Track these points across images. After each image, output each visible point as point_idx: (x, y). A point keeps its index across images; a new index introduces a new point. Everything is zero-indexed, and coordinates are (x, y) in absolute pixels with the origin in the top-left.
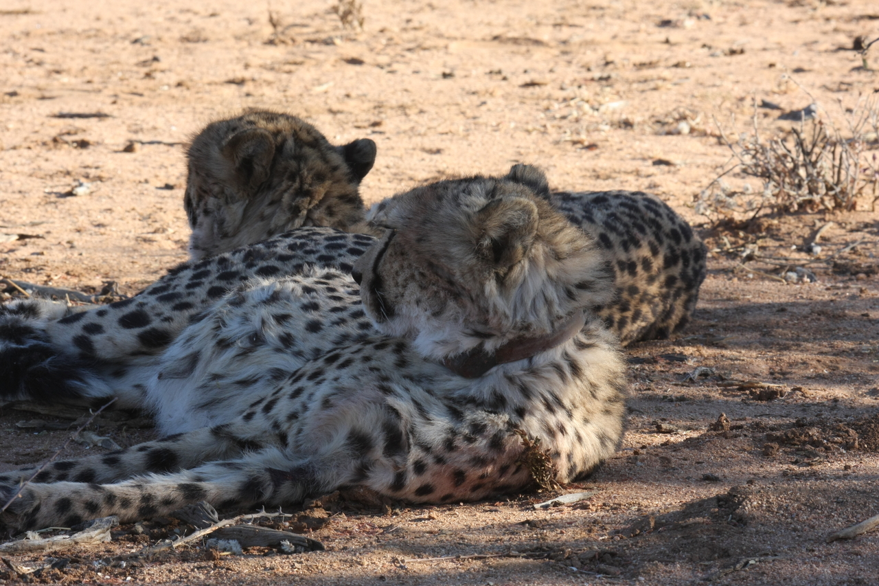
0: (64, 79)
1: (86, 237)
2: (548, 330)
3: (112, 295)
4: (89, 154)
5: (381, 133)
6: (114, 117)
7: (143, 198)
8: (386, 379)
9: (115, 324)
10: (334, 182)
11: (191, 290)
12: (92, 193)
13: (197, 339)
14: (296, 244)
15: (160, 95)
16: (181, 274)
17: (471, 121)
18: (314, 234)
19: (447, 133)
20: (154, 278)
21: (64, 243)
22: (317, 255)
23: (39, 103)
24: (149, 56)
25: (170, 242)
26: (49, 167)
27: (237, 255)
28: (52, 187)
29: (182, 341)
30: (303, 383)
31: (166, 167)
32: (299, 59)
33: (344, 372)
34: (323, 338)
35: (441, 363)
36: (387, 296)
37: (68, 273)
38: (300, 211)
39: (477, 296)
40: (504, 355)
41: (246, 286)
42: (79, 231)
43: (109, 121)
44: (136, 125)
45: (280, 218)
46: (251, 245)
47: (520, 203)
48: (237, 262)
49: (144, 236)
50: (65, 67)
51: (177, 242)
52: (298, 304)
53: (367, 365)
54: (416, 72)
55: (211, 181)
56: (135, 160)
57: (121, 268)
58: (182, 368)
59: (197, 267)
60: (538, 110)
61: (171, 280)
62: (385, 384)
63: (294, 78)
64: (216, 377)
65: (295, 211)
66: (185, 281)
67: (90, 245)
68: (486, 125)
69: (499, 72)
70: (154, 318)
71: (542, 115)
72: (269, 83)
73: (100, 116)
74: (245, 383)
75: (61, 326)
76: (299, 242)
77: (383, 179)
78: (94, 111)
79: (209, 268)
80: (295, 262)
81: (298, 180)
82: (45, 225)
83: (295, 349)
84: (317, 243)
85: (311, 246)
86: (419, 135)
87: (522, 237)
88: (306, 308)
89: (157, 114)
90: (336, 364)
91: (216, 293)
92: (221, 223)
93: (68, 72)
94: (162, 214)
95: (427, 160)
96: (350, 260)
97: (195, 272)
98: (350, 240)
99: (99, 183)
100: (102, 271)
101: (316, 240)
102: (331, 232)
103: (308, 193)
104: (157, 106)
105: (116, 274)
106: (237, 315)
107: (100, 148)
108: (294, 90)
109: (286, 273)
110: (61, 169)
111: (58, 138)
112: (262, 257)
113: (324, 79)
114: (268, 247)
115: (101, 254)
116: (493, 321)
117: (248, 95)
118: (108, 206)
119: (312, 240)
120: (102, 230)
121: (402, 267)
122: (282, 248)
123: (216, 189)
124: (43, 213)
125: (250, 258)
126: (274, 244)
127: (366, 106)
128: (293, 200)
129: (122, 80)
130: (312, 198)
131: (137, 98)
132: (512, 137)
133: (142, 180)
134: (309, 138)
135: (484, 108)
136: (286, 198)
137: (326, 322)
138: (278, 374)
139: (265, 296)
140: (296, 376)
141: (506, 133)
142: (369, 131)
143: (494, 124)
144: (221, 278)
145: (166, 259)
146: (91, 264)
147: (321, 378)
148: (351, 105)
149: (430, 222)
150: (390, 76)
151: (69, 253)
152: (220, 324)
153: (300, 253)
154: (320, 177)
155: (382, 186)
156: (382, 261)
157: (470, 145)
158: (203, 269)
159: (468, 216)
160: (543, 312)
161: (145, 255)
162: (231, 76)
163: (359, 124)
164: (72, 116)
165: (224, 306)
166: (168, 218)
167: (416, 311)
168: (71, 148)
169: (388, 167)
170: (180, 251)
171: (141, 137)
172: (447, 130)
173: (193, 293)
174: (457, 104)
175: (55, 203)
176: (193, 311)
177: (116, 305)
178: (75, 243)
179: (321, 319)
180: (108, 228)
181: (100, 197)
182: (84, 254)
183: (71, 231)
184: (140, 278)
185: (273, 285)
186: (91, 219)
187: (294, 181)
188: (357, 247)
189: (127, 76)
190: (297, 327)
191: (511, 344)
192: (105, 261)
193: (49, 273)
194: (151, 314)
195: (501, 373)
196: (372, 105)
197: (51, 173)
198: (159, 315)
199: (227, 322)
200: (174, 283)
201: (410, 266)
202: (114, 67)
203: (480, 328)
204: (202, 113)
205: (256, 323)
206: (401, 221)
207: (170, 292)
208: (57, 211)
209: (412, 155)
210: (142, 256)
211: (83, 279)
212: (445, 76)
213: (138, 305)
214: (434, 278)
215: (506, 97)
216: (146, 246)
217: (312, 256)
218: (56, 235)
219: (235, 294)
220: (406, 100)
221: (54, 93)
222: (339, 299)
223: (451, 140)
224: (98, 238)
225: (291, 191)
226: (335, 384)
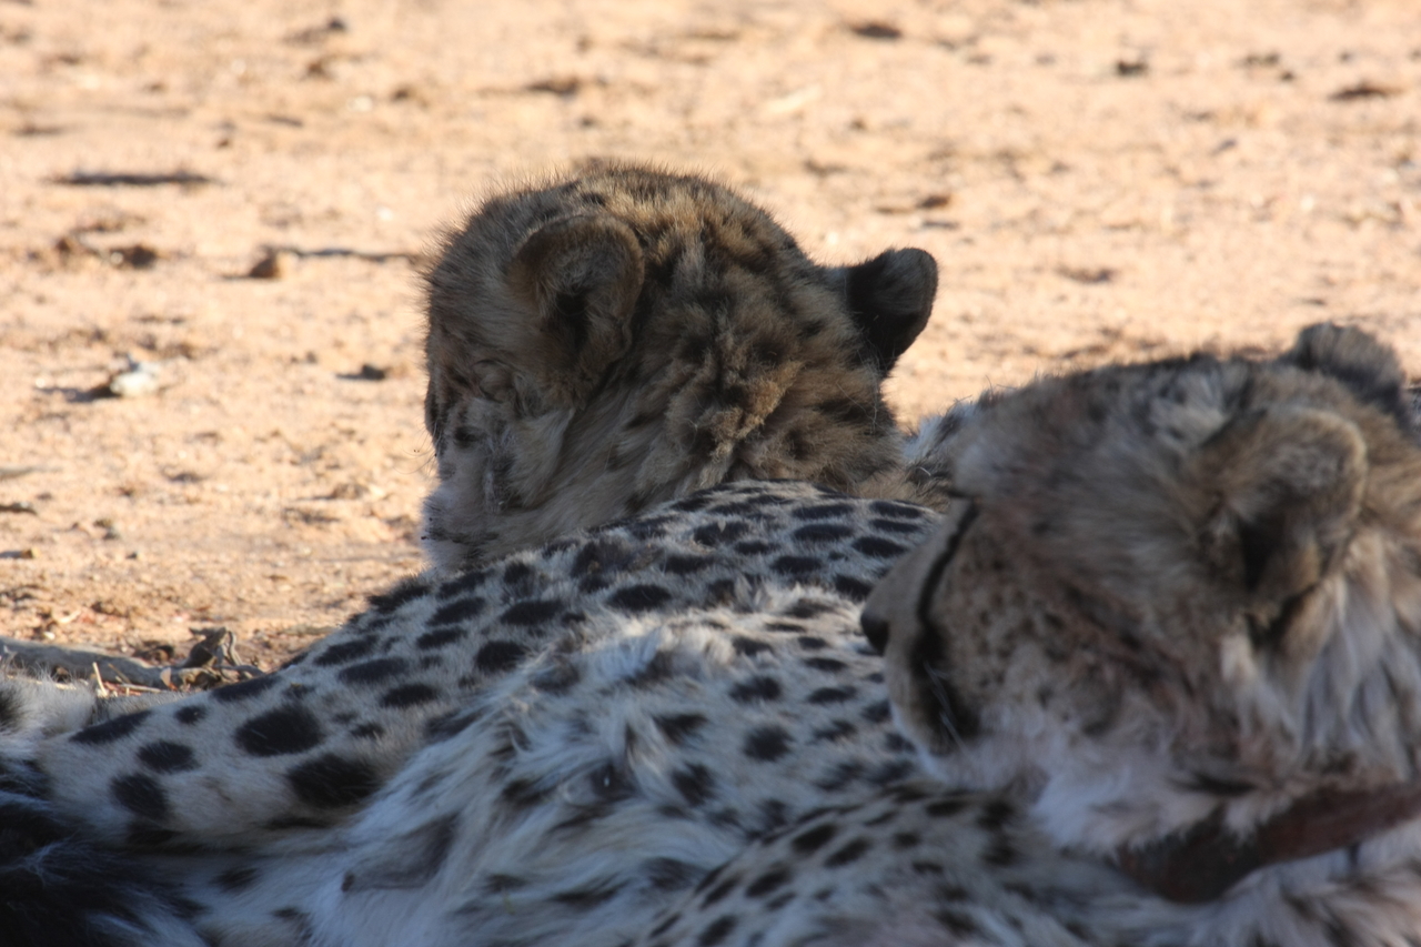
0: (88, 79)
1: (146, 509)
2: (1401, 773)
3: (217, 667)
4: (156, 284)
5: (949, 226)
6: (222, 184)
7: (301, 403)
8: (957, 894)
9: (227, 745)
10: (809, 366)
11: (433, 652)
12: (162, 390)
13: (449, 783)
14: (714, 527)
15: (347, 124)
16: (406, 609)
17: (1194, 193)
18: (766, 500)
19: (1126, 227)
20: (333, 621)
21: (87, 525)
22: (773, 557)
23: (19, 144)
24: (318, 18)
25: (374, 523)
26: (48, 320)
27: (557, 556)
28: (54, 374)
29: (408, 789)
30: (735, 903)
31: (364, 320)
32: (726, 24)
33: (847, 876)
34: (790, 774)
35: (1107, 862)
36: (958, 681)
37: (97, 608)
38: (713, 446)
39: (1203, 678)
40: (1278, 842)
41: (581, 637)
42: (127, 493)
43: (209, 195)
44: (283, 204)
45: (661, 463)
46: (594, 530)
47: (1315, 425)
48: (556, 577)
49: (304, 505)
50: (88, 46)
51: (393, 523)
52: (723, 686)
53: (907, 857)
54: (1045, 60)
55: (478, 354)
56: (280, 300)
57: (243, 593)
58: (408, 861)
59: (448, 590)
60: (1379, 163)
61: (377, 624)
62: (957, 908)
63: (712, 77)
64: (501, 883)
65: (702, 445)
66: (417, 629)
67: (158, 531)
68: (1236, 203)
69: (1272, 59)
70: (331, 727)
71: (1389, 176)
72: (644, 92)
73: (185, 179)
74: (581, 900)
75: (80, 751)
76: (723, 521)
77: (954, 350)
78: (168, 165)
79: (480, 592)
80: (711, 575)
81: (709, 360)
82: (34, 477)
83: (717, 806)
84: (772, 526)
85: (756, 533)
86: (1053, 231)
87: (1318, 520)
88: (743, 693)
89: (341, 175)
90: (823, 854)
91: (498, 658)
92: (503, 467)
93: (98, 60)
94: (353, 446)
95: (1075, 299)
96: (862, 568)
97: (442, 604)
98: (862, 519)
99: (182, 362)
100: (191, 601)
101: (769, 517)
102: (811, 494)
103: (739, 398)
104: (340, 153)
105: (229, 609)
106: (557, 717)
107: (186, 269)
108: (714, 110)
109: (689, 603)
110: (79, 325)
111: (73, 242)
112: (625, 563)
113: (792, 79)
114: (642, 536)
115: (187, 556)
116: (1252, 749)
117: (587, 123)
118: (209, 426)
119: (759, 516)
120: (191, 490)
121: (997, 601)
122: (678, 537)
123: (491, 376)
124: (31, 445)
125: (592, 566)
126: (655, 529)
127: (909, 152)
128: (698, 412)
129: (244, 81)
130: (747, 408)
131: (285, 134)
132: (1307, 236)
133: (300, 354)
134: (749, 246)
135: (1229, 158)
136: (678, 409)
137: (799, 732)
138: (669, 875)
139: (632, 665)
140: (716, 885)
141: (1290, 225)
142: (916, 219)
143: (1257, 199)
144: (512, 617)
145: (363, 569)
146: (159, 584)
147: (782, 890)
148: (867, 151)
149: (1073, 479)
150: (973, 71)
151: (101, 551)
152: (513, 740)
153: (725, 550)
154: (769, 353)
155: (951, 370)
156: (942, 587)
157: (1191, 258)
158: (463, 595)
159: (1174, 461)
160: (1385, 721)
161: (307, 559)
162: (541, 72)
163: (890, 202)
164: (108, 180)
165: (521, 693)
166: (370, 458)
167: (1037, 720)
168: (107, 268)
169: (966, 319)
170: (403, 546)
171: (296, 237)
172: (1125, 218)
173: (437, 661)
174: (1157, 148)
175: (63, 416)
176: (435, 709)
177: (228, 694)
178: (118, 527)
179: (785, 724)
180: (207, 485)
181: (186, 400)
182: (141, 556)
183: (105, 492)
184: (293, 620)
185: (653, 635)
186: (162, 460)
187: (699, 363)
188: (882, 535)
189: (259, 69)
190: (721, 750)
191: (1300, 809)
192: (198, 575)
193: (46, 606)
194: (323, 716)
195: (1273, 889)
196: (923, 149)
197: (51, 335)
198: (344, 718)
199: (530, 734)
200: (385, 634)
201: (1019, 598)
202: (224, 47)
203: (1216, 768)
204: (462, 173)
205: (609, 737)
206: (994, 477)
207: (376, 656)
208: (69, 439)
209: (1032, 287)
210: (299, 559)
211: (139, 623)
212: (1124, 69)
213: (287, 693)
214: (1084, 629)
215: (1291, 126)
216: (311, 532)
217: (760, 558)
218: (65, 505)
219: (549, 661)
220: (1017, 136)
221: (61, 119)
222: (833, 666)
223: (1140, 246)
224: (179, 513)
225: (690, 389)
226: (820, 909)
